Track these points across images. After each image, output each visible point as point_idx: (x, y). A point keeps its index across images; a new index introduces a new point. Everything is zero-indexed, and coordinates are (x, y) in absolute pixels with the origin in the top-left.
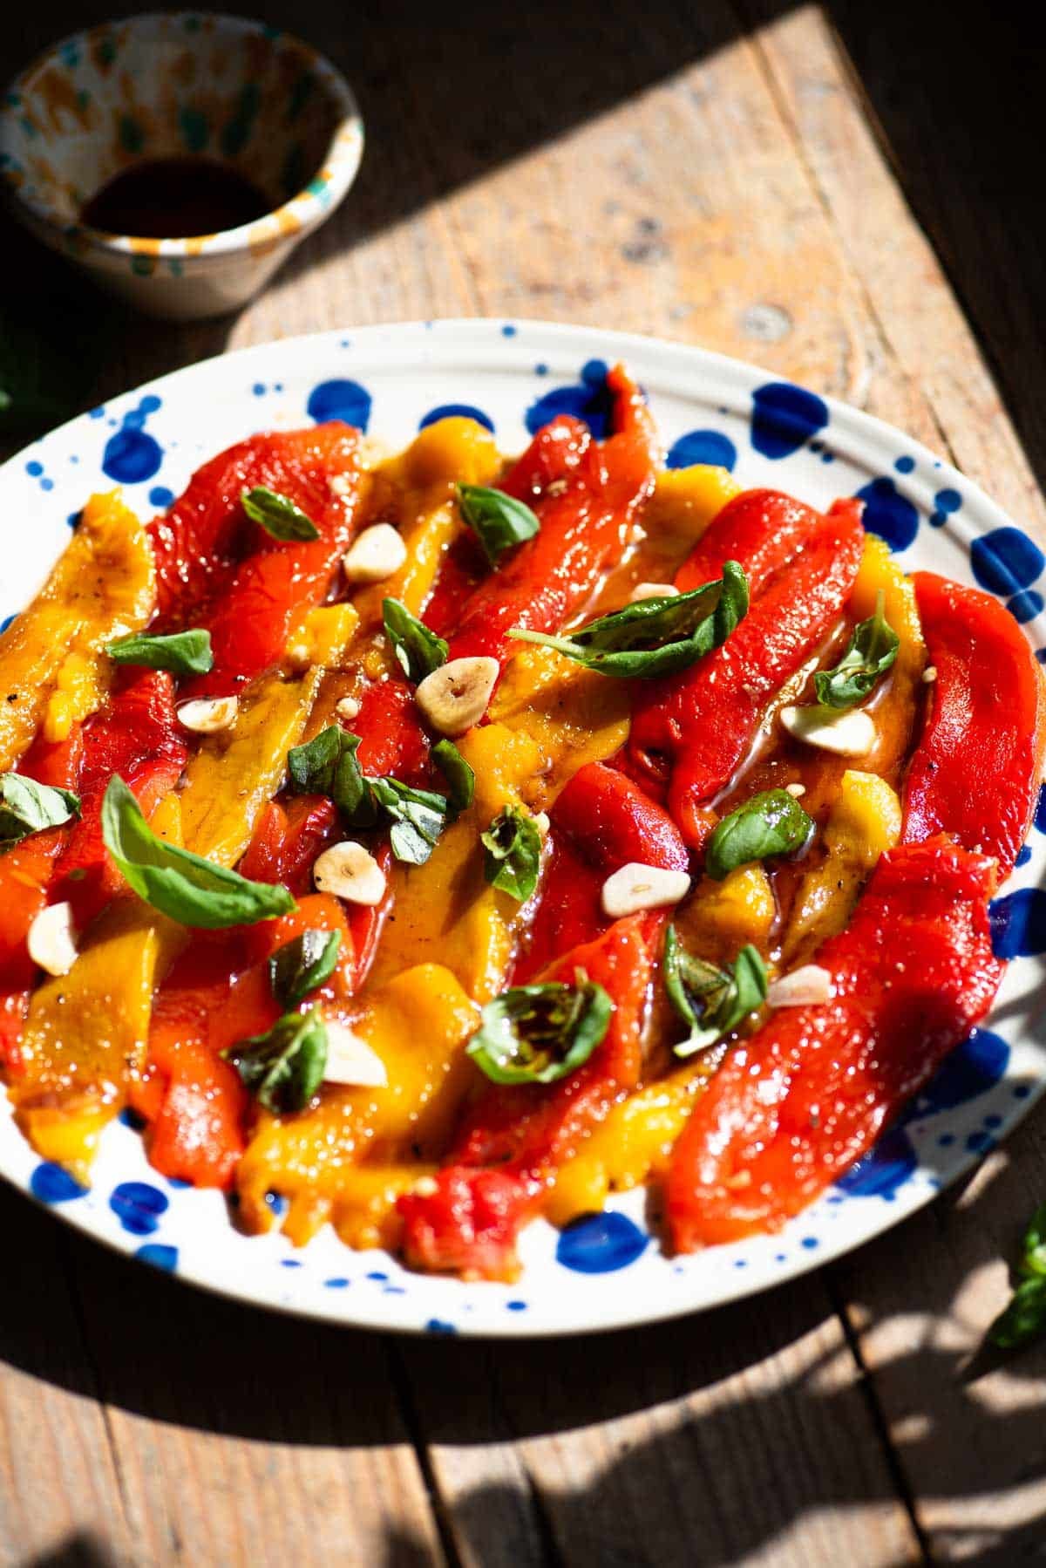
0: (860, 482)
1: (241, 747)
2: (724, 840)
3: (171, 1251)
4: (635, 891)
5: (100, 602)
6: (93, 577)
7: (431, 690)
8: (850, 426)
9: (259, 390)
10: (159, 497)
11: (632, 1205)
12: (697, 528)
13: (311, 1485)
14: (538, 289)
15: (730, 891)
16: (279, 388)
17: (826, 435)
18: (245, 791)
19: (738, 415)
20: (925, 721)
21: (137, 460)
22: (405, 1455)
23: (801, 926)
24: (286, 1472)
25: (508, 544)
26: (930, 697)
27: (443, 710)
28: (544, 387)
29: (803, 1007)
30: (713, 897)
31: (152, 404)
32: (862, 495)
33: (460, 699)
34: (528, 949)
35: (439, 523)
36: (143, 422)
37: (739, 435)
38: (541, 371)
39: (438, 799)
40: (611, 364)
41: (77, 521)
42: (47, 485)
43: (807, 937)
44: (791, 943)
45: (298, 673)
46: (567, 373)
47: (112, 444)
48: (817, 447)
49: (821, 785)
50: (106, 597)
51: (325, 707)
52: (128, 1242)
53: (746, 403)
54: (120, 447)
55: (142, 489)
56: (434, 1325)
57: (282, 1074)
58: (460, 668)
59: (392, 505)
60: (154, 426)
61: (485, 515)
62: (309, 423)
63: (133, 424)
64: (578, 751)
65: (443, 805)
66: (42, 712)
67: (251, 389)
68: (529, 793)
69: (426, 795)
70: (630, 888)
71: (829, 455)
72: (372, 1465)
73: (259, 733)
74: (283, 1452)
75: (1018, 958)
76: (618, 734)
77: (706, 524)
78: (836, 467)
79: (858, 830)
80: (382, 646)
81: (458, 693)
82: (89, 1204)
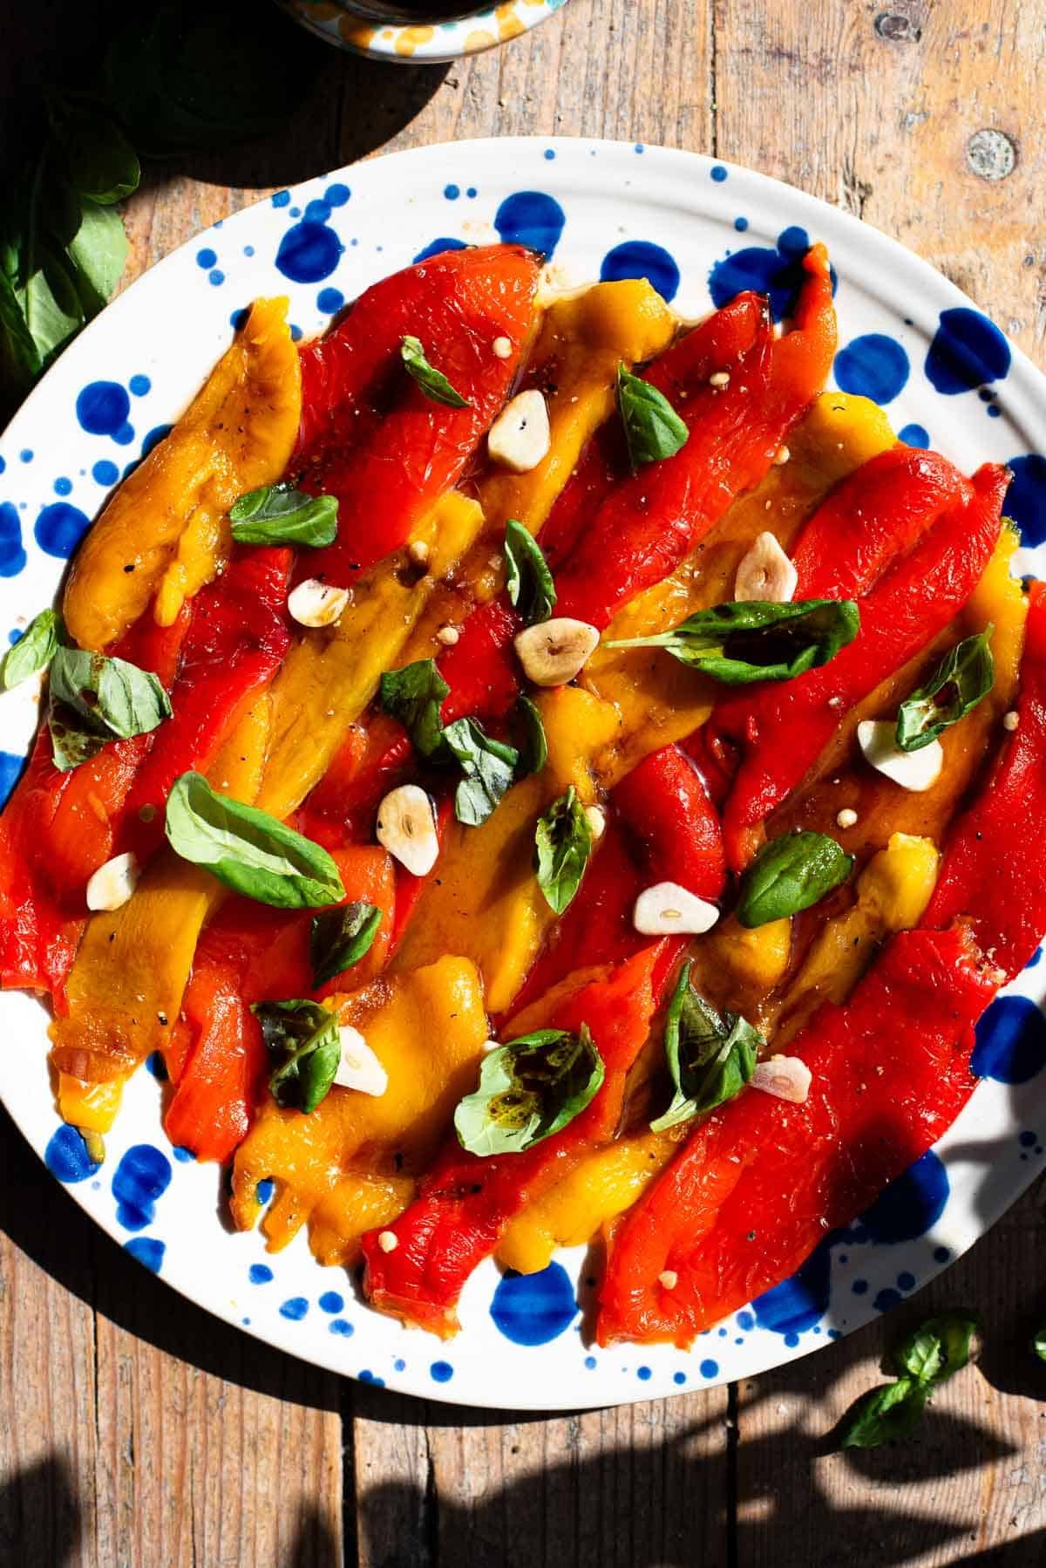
0: (1016, 451)
1: (341, 648)
2: (756, 902)
3: (157, 1248)
4: (665, 914)
5: (242, 438)
6: (240, 406)
7: (530, 641)
8: (1027, 388)
9: (451, 193)
10: (328, 301)
11: (574, 1262)
12: (841, 470)
13: (249, 1425)
14: (778, 53)
15: (753, 938)
16: (472, 193)
17: (999, 386)
18: (332, 712)
19: (922, 333)
20: (990, 782)
21: (312, 258)
22: (334, 1421)
23: (806, 982)
24: (232, 1408)
25: (651, 458)
26: (1002, 752)
27: (538, 666)
28: (738, 244)
29: (779, 1100)
30: (735, 938)
31: (340, 195)
32: (1015, 464)
33: (556, 657)
34: (553, 947)
35: (589, 408)
36: (328, 216)
37: (917, 353)
38: (741, 226)
39: (512, 753)
40: (812, 241)
41: (241, 320)
42: (217, 279)
43: (811, 993)
44: (793, 997)
45: (414, 571)
46: (767, 232)
47: (289, 237)
48: (987, 396)
49: (874, 815)
50: (249, 434)
51: (429, 627)
52: (122, 1235)
53: (933, 324)
54: (300, 240)
55: (313, 290)
56: (366, 1376)
57: (292, 1072)
58: (562, 627)
59: (554, 359)
60: (337, 221)
61: (635, 419)
62: (493, 238)
63: (315, 217)
64: (657, 728)
65: (514, 761)
66: (157, 585)
67: (443, 188)
68: (598, 764)
69: (501, 747)
70: (662, 909)
71: (996, 409)
72: (303, 1422)
73: (362, 638)
74: (232, 1389)
75: (990, 1079)
76: (698, 718)
77: (851, 466)
78: (998, 423)
79: (890, 887)
80: (497, 568)
81: (553, 652)
82: (97, 1185)
